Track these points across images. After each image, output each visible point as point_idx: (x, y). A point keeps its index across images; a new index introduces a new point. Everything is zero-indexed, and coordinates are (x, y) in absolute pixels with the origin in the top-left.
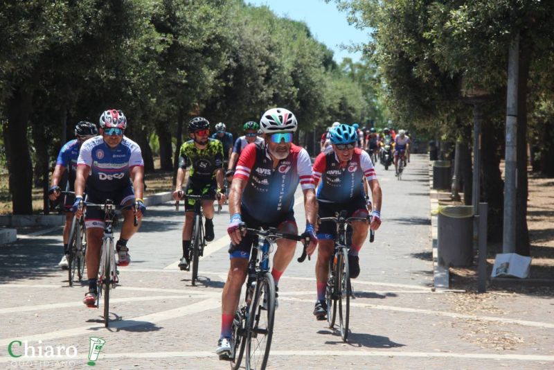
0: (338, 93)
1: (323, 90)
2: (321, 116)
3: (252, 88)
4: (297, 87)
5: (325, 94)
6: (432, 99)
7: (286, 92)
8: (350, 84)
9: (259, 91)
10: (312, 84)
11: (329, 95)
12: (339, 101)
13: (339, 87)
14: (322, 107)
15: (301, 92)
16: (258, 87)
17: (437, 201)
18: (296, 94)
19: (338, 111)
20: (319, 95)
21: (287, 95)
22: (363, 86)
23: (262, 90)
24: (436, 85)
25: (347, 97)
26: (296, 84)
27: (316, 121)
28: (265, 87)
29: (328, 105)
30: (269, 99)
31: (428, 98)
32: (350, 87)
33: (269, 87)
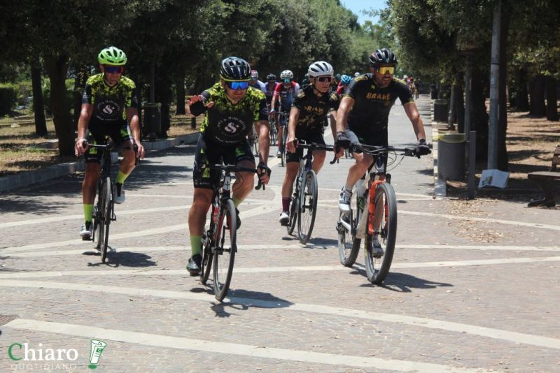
0: (361, 48)
1: (350, 46)
2: (348, 66)
3: (295, 45)
4: (329, 44)
5: (351, 49)
6: (434, 52)
7: (321, 47)
8: (370, 41)
9: (300, 47)
10: (341, 41)
11: (354, 50)
12: (362, 54)
13: (362, 43)
14: (349, 59)
15: (333, 47)
16: (300, 44)
17: (437, 130)
18: (329, 49)
19: (361, 62)
20: (346, 50)
21: (322, 49)
22: (381, 43)
23: (303, 46)
24: (436, 40)
25: (369, 51)
26: (329, 41)
27: (344, 70)
28: (305, 44)
29: (353, 58)
30: (309, 53)
31: (431, 52)
32: (370, 44)
33: (308, 43)
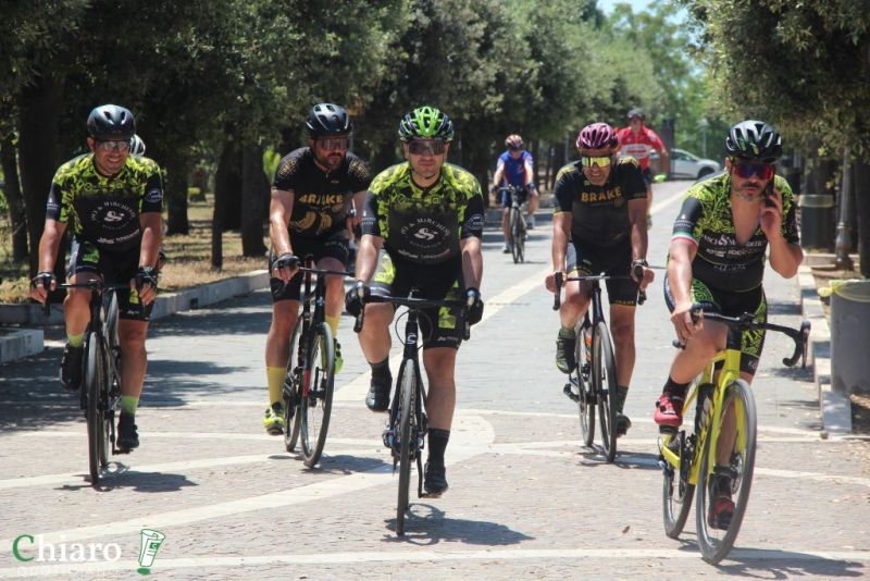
0: (611, 70)
1: (585, 64)
2: (579, 114)
3: (457, 63)
4: (538, 61)
5: (589, 73)
6: (811, 82)
7: (518, 70)
8: (630, 53)
9: (470, 70)
10: (565, 54)
11: (594, 75)
12: (612, 85)
13: (612, 59)
14: (581, 96)
15: (546, 70)
16: (469, 62)
17: (809, 270)
18: (535, 72)
19: (610, 104)
20: (579, 76)
21: (519, 75)
22: (654, 56)
23: (476, 67)
24: (818, 54)
25: (627, 77)
26: (536, 55)
27: (570, 123)
28: (482, 62)
29: (592, 95)
30: (489, 84)
31: (803, 81)
32: (632, 59)
33: (488, 61)
